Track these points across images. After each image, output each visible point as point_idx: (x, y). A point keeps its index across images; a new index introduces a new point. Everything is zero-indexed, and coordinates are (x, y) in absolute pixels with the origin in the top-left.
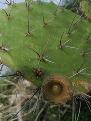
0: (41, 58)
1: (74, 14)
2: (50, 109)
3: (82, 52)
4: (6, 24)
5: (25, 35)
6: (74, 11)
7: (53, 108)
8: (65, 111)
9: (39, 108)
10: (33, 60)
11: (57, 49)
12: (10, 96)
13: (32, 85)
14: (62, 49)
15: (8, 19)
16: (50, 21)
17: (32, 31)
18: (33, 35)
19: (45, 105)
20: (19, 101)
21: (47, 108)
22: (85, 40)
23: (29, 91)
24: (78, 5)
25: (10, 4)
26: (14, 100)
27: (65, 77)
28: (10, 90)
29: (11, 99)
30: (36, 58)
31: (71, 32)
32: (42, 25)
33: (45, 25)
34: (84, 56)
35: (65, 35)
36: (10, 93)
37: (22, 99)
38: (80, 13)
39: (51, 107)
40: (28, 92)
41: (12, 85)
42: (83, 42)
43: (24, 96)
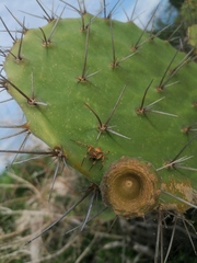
0: (103, 128)
1: (174, 50)
2: (104, 252)
3: (183, 127)
4: (41, 58)
5: (76, 81)
6: (174, 44)
7: (111, 250)
8: (137, 259)
9: (79, 245)
10: (86, 130)
11: (135, 114)
12: (19, 212)
13: (69, 193)
14: (145, 115)
15: (47, 48)
16: (125, 59)
17: (90, 76)
18: (91, 83)
19: (93, 241)
20: (37, 224)
21: (97, 249)
22: (193, 103)
23: (62, 207)
24: (183, 33)
25: (51, 20)
26: (26, 223)
27: (149, 164)
28: (20, 199)
29: (22, 219)
30: (94, 126)
31: (166, 83)
32: (110, 66)
33: (116, 66)
34: (187, 134)
35: (154, 90)
36: (21, 207)
37: (44, 223)
38: (187, 49)
39: (107, 246)
40: (58, 207)
41: (27, 189)
42: (188, 108)
43: (51, 215)
